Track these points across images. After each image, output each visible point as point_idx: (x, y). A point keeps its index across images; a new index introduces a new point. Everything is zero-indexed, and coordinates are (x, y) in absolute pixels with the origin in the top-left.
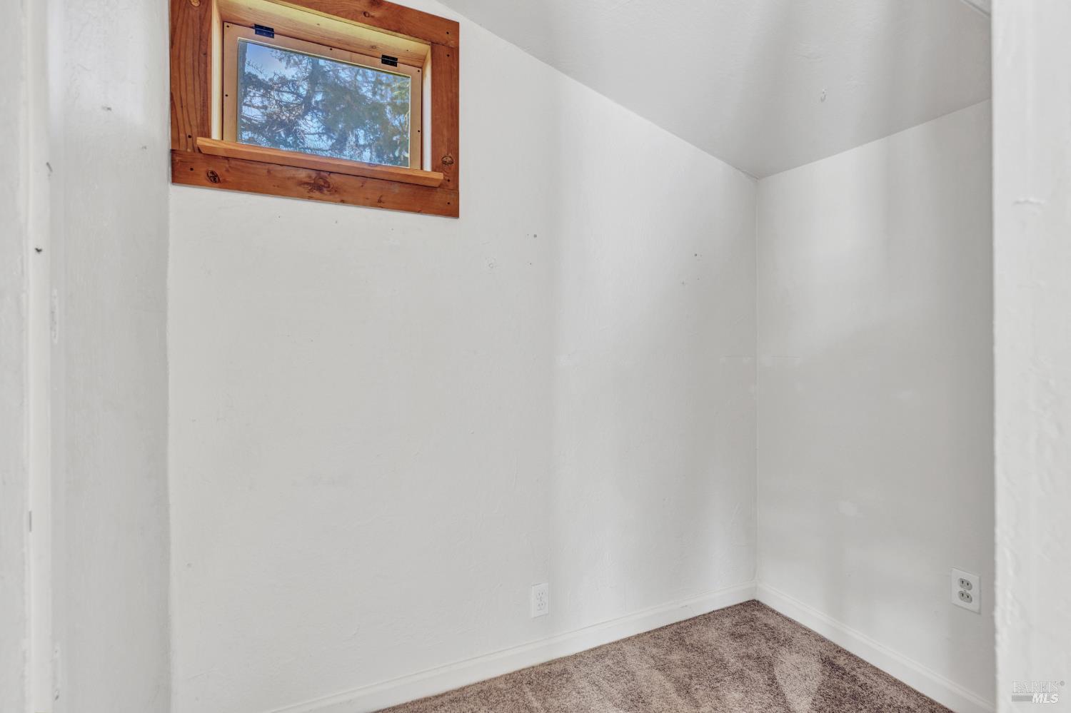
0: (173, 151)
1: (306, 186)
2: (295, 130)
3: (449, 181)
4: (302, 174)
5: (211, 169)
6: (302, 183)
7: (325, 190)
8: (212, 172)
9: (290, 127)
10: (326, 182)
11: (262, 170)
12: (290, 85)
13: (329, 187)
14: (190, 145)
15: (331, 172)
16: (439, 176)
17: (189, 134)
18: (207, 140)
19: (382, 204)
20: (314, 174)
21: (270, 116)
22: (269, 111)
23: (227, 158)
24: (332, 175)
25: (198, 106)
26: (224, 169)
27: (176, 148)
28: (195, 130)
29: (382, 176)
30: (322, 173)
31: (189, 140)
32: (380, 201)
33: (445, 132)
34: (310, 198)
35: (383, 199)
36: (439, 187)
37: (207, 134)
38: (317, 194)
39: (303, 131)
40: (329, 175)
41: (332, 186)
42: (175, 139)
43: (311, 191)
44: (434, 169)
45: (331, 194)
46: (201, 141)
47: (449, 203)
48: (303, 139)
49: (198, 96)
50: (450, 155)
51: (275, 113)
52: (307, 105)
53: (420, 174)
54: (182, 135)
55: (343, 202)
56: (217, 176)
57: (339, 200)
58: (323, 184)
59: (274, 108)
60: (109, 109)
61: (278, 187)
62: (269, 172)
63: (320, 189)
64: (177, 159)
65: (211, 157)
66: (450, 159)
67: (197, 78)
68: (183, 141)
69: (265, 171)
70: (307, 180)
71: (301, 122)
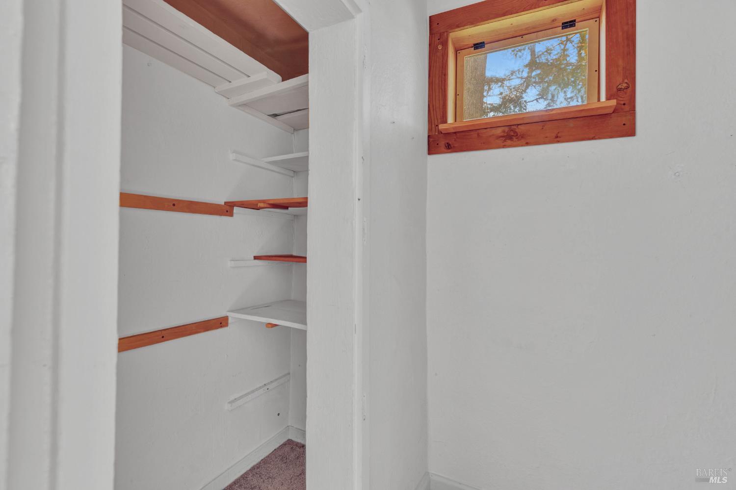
0: (429, 137)
1: (501, 138)
2: (521, 102)
3: (624, 104)
4: (499, 131)
5: (447, 141)
6: (499, 137)
7: (514, 138)
8: (448, 144)
9: (517, 101)
10: (515, 132)
11: (474, 135)
12: (517, 73)
13: (517, 135)
14: (437, 131)
15: (518, 125)
16: (613, 102)
17: (436, 124)
18: (445, 125)
19: (558, 139)
20: (506, 129)
21: (504, 98)
22: (503, 95)
23: (455, 133)
24: (519, 127)
25: (441, 107)
26: (454, 140)
27: (431, 134)
28: (439, 121)
29: (558, 117)
30: (513, 127)
31: (437, 127)
32: (557, 137)
33: (621, 62)
34: (504, 147)
35: (559, 135)
36: (613, 112)
37: (444, 121)
38: (509, 142)
39: (525, 101)
40: (517, 127)
41: (519, 134)
42: (430, 130)
43: (505, 141)
44: (608, 99)
45: (518, 140)
46: (442, 127)
47: (624, 124)
48: (525, 106)
49: (441, 101)
50: (626, 81)
51: (507, 95)
52: (527, 83)
53: (596, 105)
54: (433, 126)
55: (527, 144)
56: (450, 145)
57: (524, 143)
58: (513, 134)
59: (506, 92)
60: (394, 123)
61: (484, 143)
62: (478, 135)
63: (510, 138)
64: (431, 140)
65: (447, 134)
66: (625, 85)
67: (441, 90)
68: (433, 129)
69: (476, 135)
70: (502, 134)
71: (524, 95)
